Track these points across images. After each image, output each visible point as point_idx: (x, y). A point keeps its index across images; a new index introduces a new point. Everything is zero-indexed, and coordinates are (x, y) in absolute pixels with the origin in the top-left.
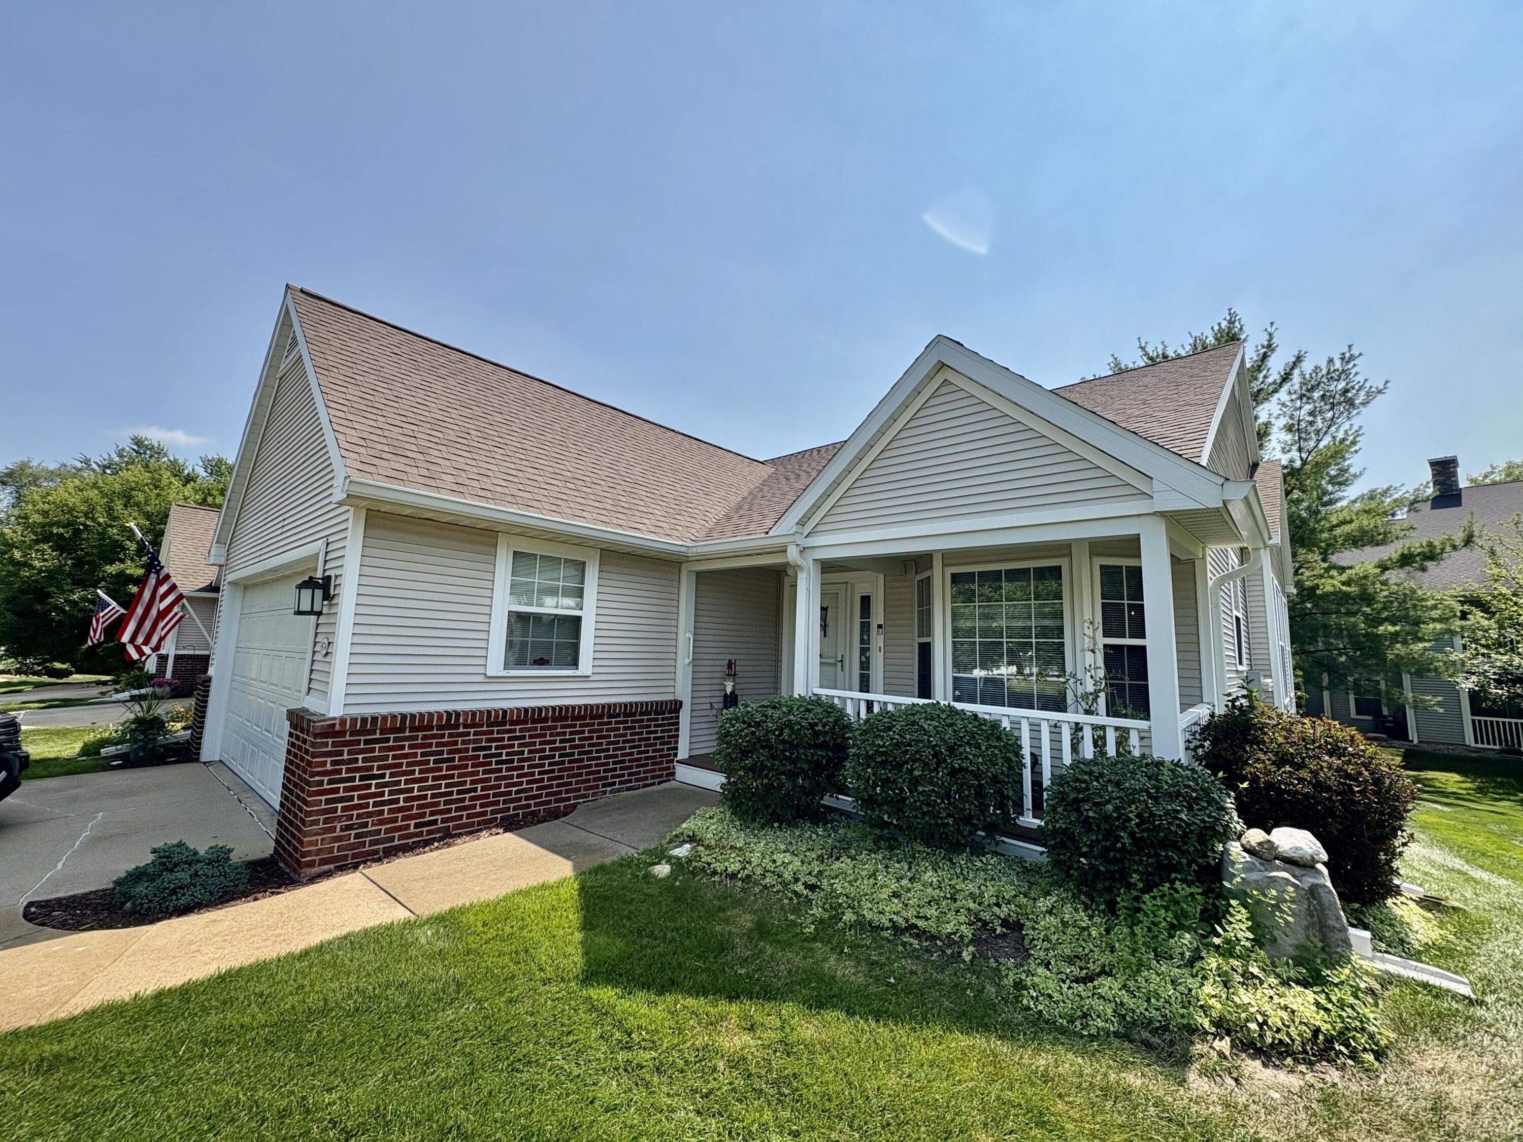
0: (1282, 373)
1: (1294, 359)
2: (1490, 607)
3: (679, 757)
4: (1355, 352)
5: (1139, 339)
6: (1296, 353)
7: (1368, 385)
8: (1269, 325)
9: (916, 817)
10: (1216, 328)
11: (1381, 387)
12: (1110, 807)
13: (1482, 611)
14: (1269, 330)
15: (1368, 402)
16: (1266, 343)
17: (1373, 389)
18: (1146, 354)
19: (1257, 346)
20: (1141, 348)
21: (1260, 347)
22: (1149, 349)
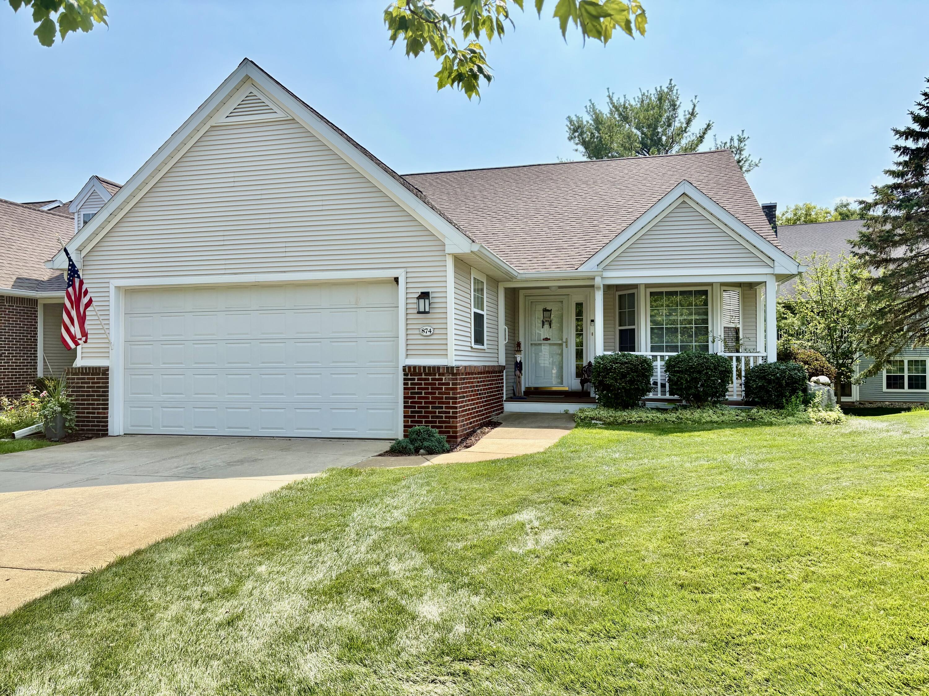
0: (698, 136)
1: (705, 126)
2: (795, 310)
3: (504, 399)
4: (746, 135)
5: (608, 89)
6: (708, 122)
7: (750, 158)
8: (694, 97)
9: (709, 390)
10: (659, 89)
11: (757, 162)
12: (778, 375)
13: (791, 313)
14: (694, 101)
15: (749, 171)
16: (691, 111)
17: (753, 163)
18: (612, 103)
19: (685, 111)
20: (609, 96)
21: (687, 113)
22: (615, 100)
